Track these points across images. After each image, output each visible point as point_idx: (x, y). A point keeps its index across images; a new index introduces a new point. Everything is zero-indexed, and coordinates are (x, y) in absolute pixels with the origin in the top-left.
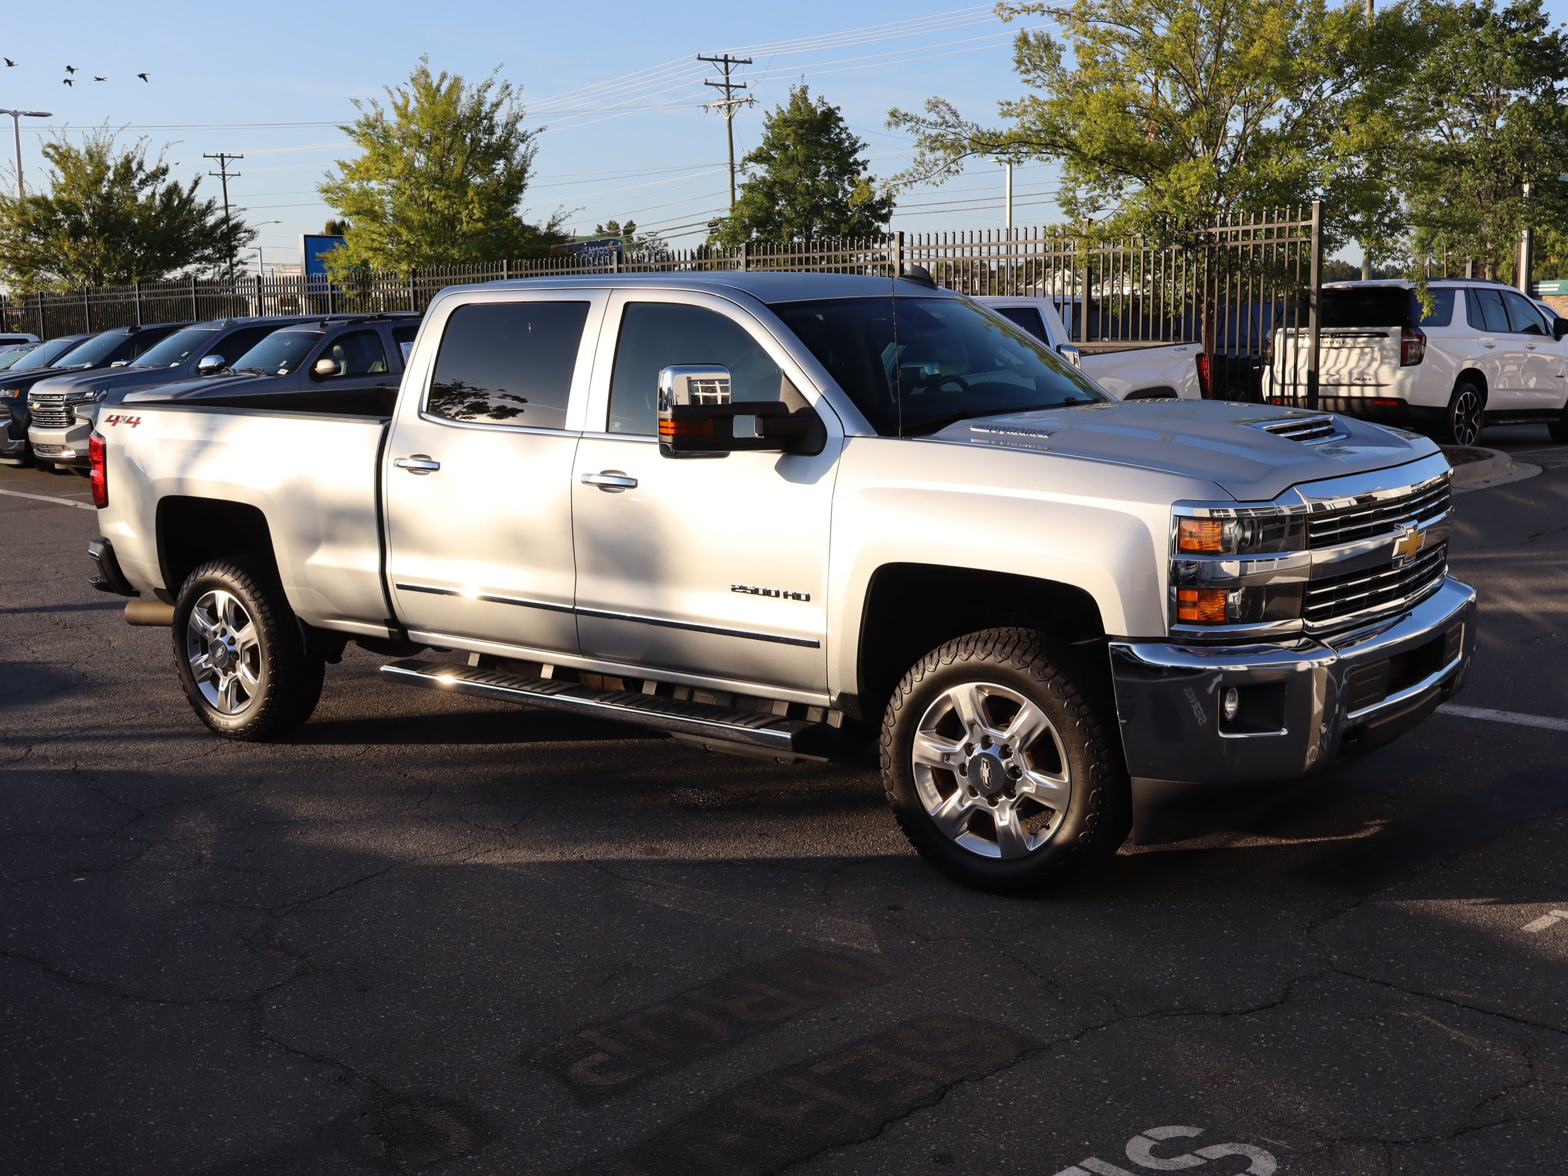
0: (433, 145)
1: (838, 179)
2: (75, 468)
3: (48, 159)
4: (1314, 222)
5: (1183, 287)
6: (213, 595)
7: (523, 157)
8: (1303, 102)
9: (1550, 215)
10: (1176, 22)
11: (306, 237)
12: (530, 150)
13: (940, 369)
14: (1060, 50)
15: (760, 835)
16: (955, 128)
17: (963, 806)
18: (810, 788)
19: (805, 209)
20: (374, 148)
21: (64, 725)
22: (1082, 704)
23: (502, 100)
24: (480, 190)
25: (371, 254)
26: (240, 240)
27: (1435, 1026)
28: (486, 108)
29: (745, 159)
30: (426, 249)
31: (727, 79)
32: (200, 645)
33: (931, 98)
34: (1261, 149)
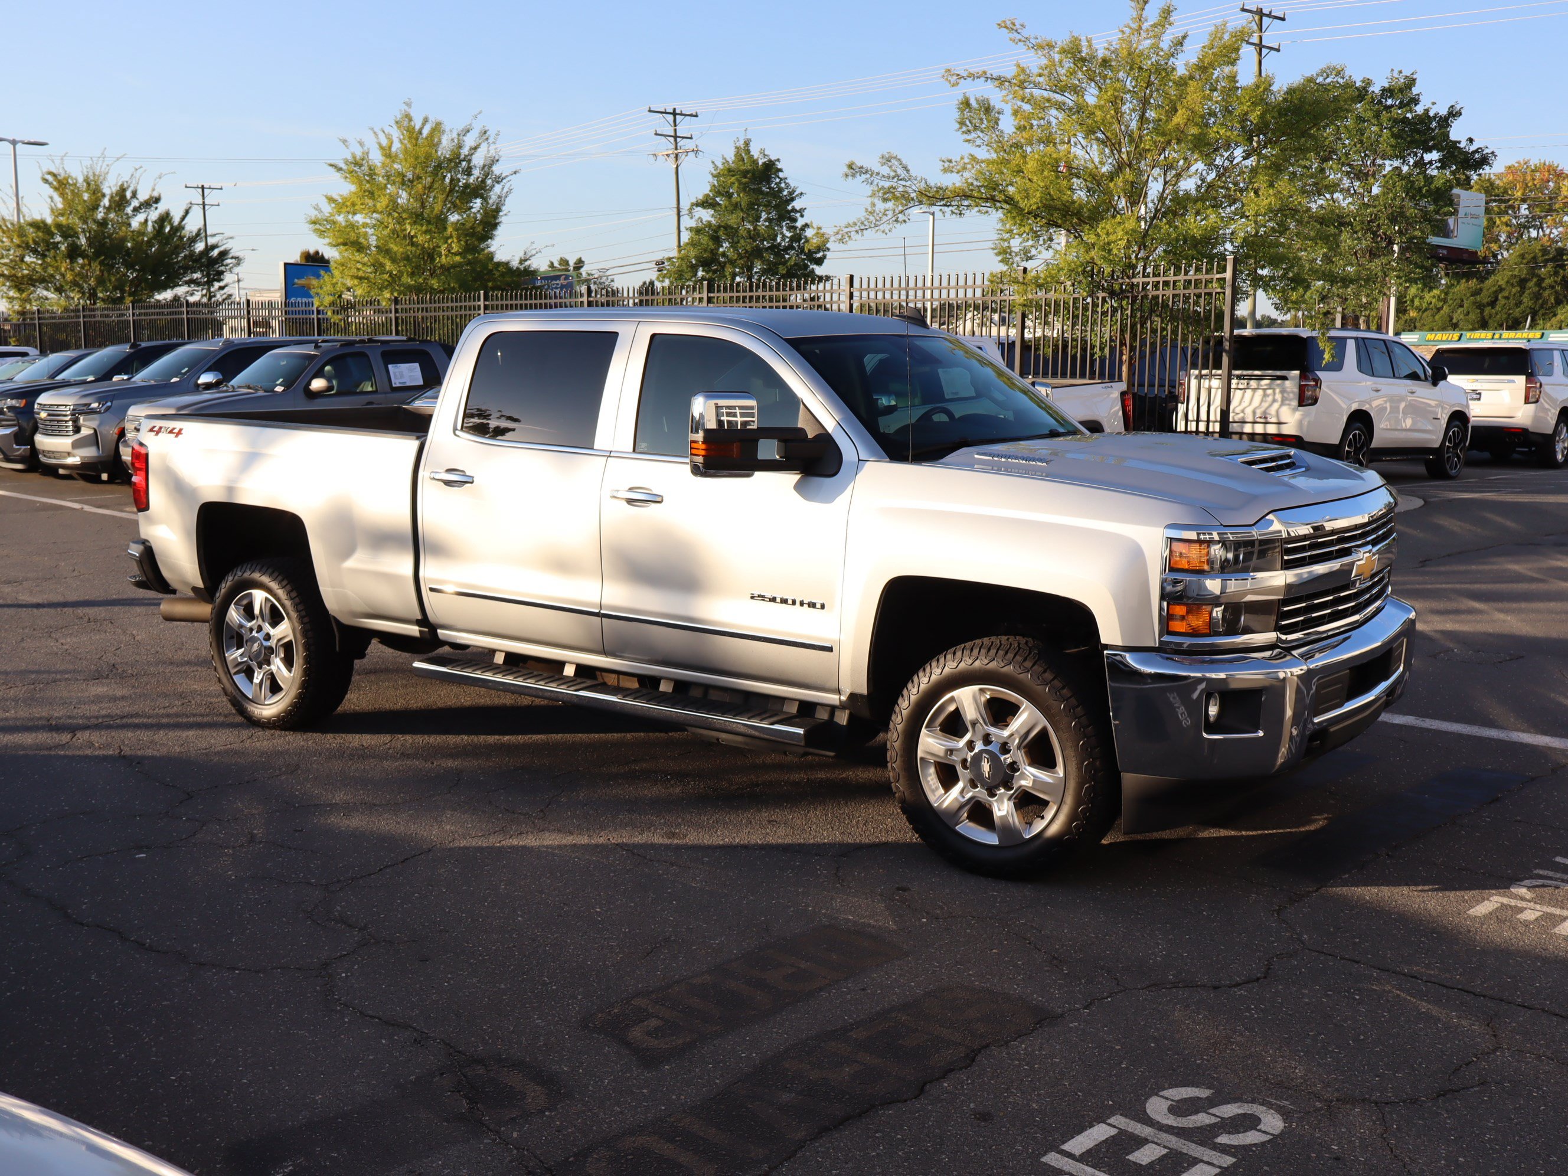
0: (415, 183)
1: (778, 225)
2: (78, 474)
3: (47, 186)
4: (1228, 275)
5: (1108, 331)
6: (251, 594)
7: (499, 197)
8: (1217, 166)
9: (1419, 273)
10: (1106, 92)
11: (286, 264)
12: (506, 190)
13: (896, 401)
14: (999, 113)
15: (770, 822)
16: (906, 181)
17: (964, 797)
18: (808, 779)
19: (747, 252)
20: (361, 186)
21: (104, 712)
22: (1077, 707)
23: (480, 144)
24: (459, 227)
25: (356, 282)
26: (227, 265)
27: (1405, 999)
28: (465, 151)
29: (693, 205)
30: (407, 280)
31: (675, 130)
32: (235, 640)
33: (885, 153)
34: (1180, 209)
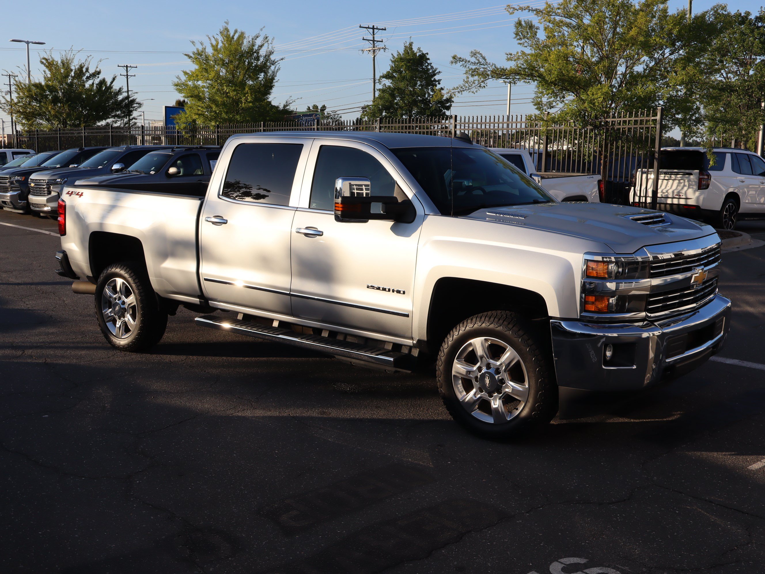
0: (229, 65)
1: (426, 88)
2: (50, 216)
3: (43, 65)
4: (658, 117)
5: (593, 147)
6: (115, 280)
7: (273, 72)
8: (655, 59)
10: (594, 18)
11: (166, 107)
12: (277, 68)
13: (472, 183)
14: (537, 29)
15: (376, 407)
16: (484, 65)
17: (476, 397)
18: (401, 385)
19: (409, 102)
20: (201, 65)
21: (41, 341)
22: (536, 350)
23: (264, 44)
24: (251, 87)
25: (197, 117)
26: (134, 107)
27: (703, 514)
28: (256, 48)
29: (381, 77)
30: (224, 115)
31: (374, 37)
32: (108, 304)
33: (473, 50)
34: (634, 81)
